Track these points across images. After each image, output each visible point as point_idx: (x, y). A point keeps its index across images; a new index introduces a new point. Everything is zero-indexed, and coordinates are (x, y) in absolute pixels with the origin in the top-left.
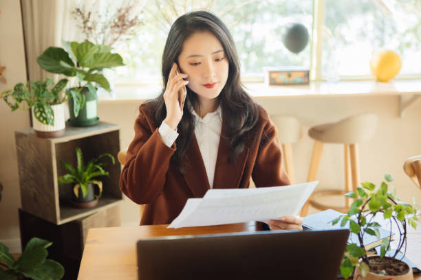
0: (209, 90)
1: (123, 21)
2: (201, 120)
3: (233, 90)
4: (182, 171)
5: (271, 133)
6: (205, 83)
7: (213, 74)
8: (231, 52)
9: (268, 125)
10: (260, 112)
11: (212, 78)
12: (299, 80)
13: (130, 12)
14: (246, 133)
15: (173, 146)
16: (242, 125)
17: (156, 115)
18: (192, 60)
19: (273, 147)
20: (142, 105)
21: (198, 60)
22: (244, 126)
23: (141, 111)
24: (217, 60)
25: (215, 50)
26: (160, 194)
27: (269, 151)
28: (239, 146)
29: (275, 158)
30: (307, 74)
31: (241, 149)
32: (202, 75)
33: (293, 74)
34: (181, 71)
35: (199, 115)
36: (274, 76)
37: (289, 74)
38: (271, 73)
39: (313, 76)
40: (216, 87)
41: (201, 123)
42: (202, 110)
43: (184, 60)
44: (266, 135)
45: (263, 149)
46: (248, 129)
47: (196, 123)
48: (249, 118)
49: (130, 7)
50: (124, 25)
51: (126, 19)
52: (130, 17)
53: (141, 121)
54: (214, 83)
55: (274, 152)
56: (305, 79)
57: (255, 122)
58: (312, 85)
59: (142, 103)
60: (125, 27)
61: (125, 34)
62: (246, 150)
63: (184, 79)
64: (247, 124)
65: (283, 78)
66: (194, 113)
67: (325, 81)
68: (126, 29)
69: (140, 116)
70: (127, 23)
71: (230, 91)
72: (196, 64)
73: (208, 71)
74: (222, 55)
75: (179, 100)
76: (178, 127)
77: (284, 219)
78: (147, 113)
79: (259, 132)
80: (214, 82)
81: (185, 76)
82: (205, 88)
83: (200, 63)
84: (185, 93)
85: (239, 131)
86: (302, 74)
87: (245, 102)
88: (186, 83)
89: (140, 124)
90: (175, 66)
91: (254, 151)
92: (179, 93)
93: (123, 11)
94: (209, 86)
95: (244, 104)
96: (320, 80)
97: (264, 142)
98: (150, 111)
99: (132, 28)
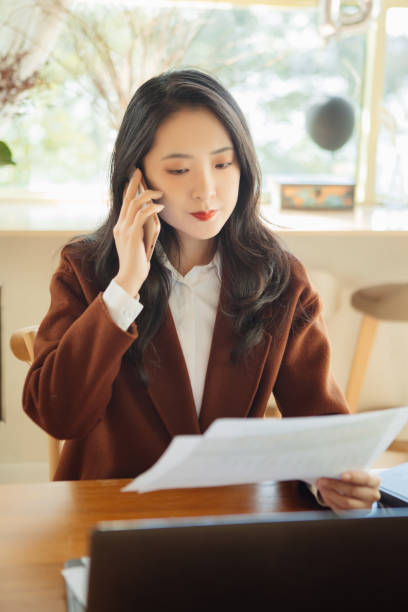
0: (200, 223)
1: (10, 79)
2: (181, 279)
3: (244, 225)
4: (145, 376)
5: (312, 308)
6: (196, 210)
7: (211, 192)
8: (246, 151)
9: (307, 290)
10: (292, 268)
11: (208, 201)
12: (336, 201)
13: (24, 62)
14: (266, 306)
15: (130, 329)
16: (260, 292)
17: (97, 268)
18: (171, 163)
19: (314, 333)
20: (68, 247)
21: (185, 164)
22: (263, 294)
23: (64, 257)
24: (220, 166)
25: (218, 147)
26: (99, 421)
27: (307, 342)
28: (254, 331)
29: (317, 355)
30: (350, 191)
31: (256, 337)
32: (190, 194)
33: (325, 191)
34: (149, 185)
35: (178, 270)
36: (289, 192)
37: (318, 190)
38: (284, 187)
39: (360, 195)
40: (213, 218)
41: (181, 284)
42: (183, 260)
43: (155, 164)
44: (303, 309)
45: (296, 338)
46: (270, 299)
47: (173, 284)
48: (274, 278)
49: (26, 53)
50: (11, 86)
51: (15, 75)
52: (24, 72)
53: (65, 278)
54: (213, 211)
55: (316, 344)
56: (347, 201)
57: (284, 286)
58: (359, 212)
59: (66, 242)
60: (13, 92)
61: (12, 103)
62: (266, 338)
63: (155, 201)
64: (270, 289)
65: (305, 197)
66: (168, 265)
67: (381, 205)
68: (15, 95)
69: (62, 267)
70: (18, 84)
71: (239, 226)
72: (179, 172)
73: (203, 186)
74: (229, 156)
75: (145, 240)
76: (140, 292)
77: (347, 477)
78: (78, 262)
79: (292, 304)
80: (211, 208)
81: (156, 195)
82: (195, 220)
83: (187, 170)
84: (156, 228)
85: (254, 303)
86: (343, 191)
87: (265, 247)
88: (159, 208)
89: (63, 283)
90: (137, 175)
91: (280, 341)
92: (145, 228)
93: (10, 61)
94: (201, 216)
95: (264, 252)
96: (373, 203)
97: (300, 322)
98: (83, 258)
99: (25, 94)
